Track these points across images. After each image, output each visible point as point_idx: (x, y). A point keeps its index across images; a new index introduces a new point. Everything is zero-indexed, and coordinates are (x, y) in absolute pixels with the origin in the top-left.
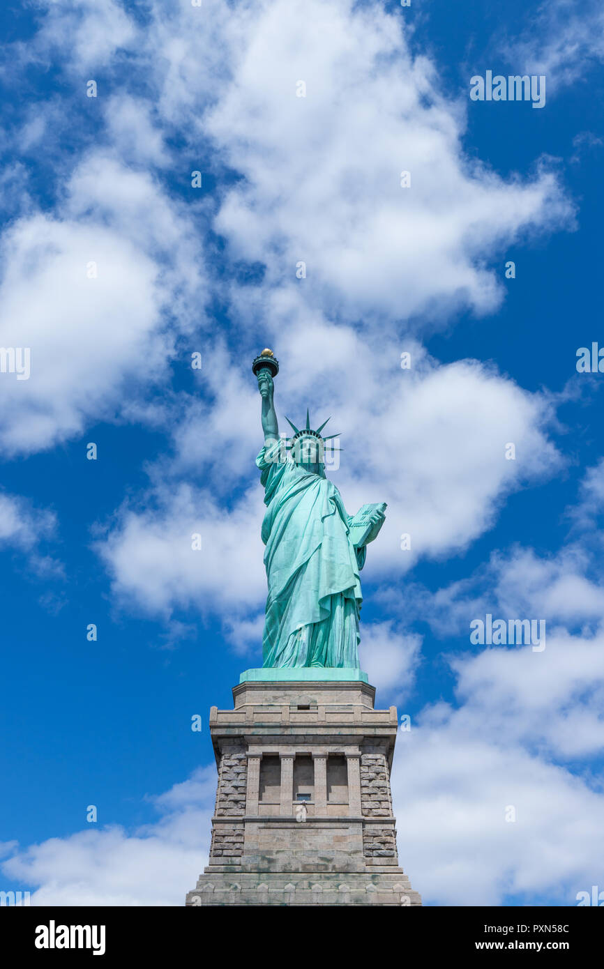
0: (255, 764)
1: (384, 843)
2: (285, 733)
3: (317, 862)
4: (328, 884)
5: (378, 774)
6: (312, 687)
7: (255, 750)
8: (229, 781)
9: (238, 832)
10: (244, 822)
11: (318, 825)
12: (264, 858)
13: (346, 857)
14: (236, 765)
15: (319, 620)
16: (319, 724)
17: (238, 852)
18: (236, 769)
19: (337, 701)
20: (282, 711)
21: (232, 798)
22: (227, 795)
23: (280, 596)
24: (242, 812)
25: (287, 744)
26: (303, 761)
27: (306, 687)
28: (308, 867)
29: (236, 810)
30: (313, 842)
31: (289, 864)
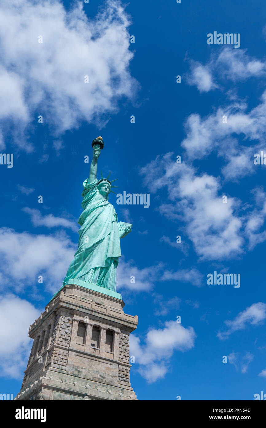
0: (76, 324)
1: (126, 375)
2: (92, 314)
3: (99, 377)
4: (104, 388)
5: (126, 343)
6: (102, 296)
7: (76, 317)
8: (63, 329)
9: (66, 354)
10: (69, 350)
11: (100, 360)
12: (76, 370)
13: (111, 378)
15: (104, 266)
16: (107, 314)
17: (65, 364)
18: (67, 324)
19: (111, 306)
20: (90, 303)
21: (64, 338)
22: (62, 335)
23: (87, 250)
24: (68, 345)
25: (91, 319)
26: (97, 329)
27: (99, 295)
28: (95, 378)
29: (65, 344)
30: (97, 368)
31: (87, 375)
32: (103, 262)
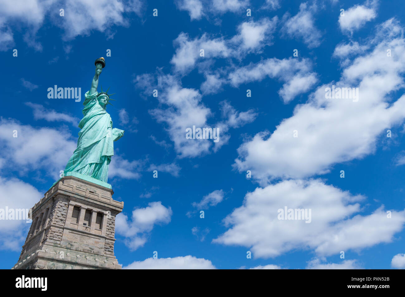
0: (71, 208)
1: (111, 247)
2: (86, 200)
3: (88, 249)
4: (92, 257)
5: (112, 223)
6: (95, 186)
7: (72, 202)
8: (60, 211)
9: (61, 232)
10: (63, 228)
11: (90, 236)
12: (69, 244)
13: (98, 249)
14: (64, 206)
15: (99, 163)
16: (98, 200)
17: (59, 239)
18: (64, 208)
19: (102, 194)
20: (84, 191)
21: (60, 218)
22: (58, 216)
23: (85, 148)
24: (63, 224)
25: (85, 204)
26: (89, 212)
27: (93, 185)
28: (85, 250)
29: (61, 223)
30: (87, 242)
31: (78, 248)
32: (98, 159)
